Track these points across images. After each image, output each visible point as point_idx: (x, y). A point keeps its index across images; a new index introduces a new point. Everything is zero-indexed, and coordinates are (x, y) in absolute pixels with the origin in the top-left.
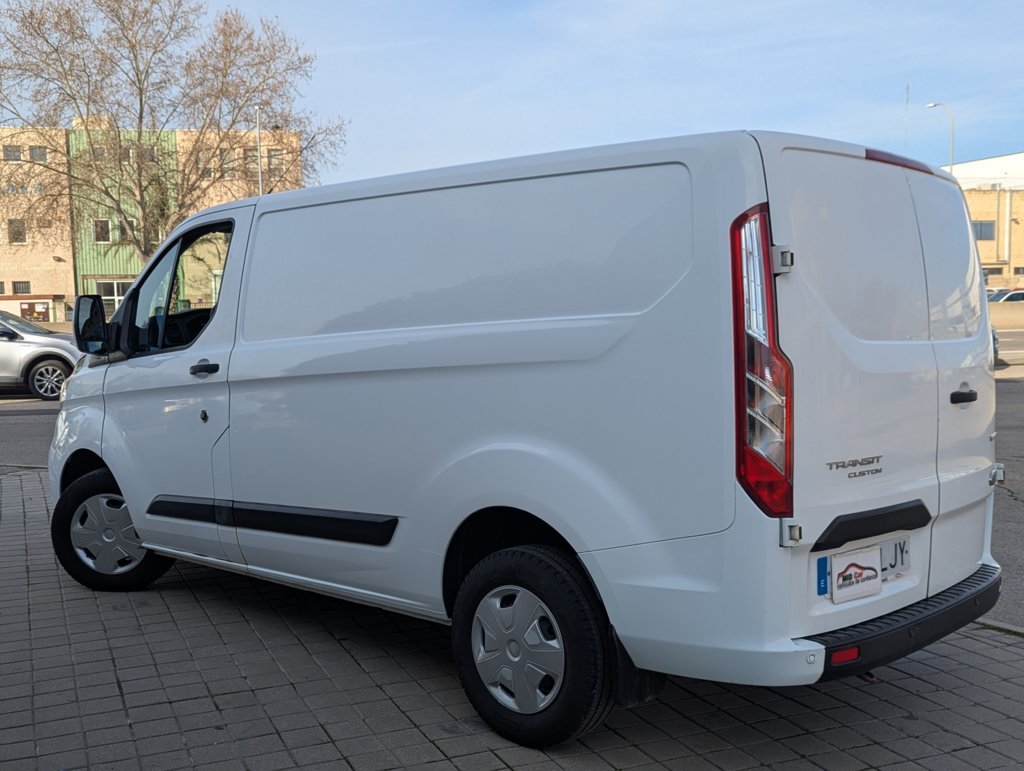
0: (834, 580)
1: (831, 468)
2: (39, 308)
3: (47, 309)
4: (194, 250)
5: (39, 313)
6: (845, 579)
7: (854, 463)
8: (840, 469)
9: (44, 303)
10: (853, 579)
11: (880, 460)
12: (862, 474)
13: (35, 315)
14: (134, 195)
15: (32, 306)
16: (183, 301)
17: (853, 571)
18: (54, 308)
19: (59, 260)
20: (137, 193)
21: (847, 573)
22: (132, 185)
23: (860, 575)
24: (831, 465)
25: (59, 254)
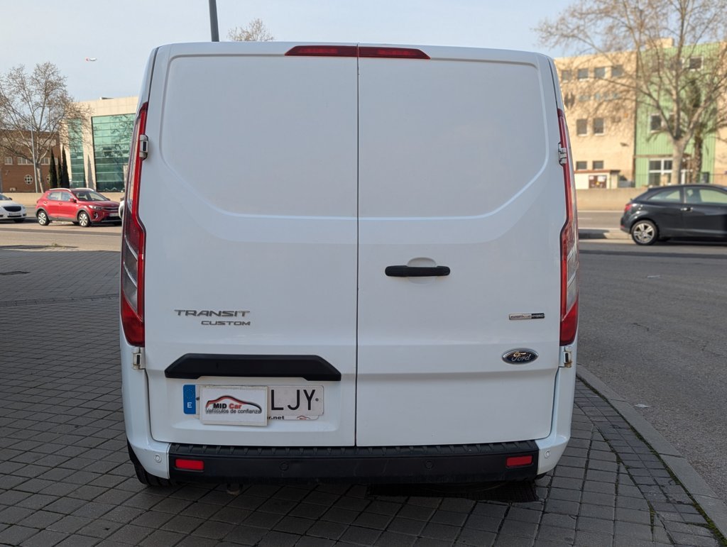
0: (201, 405)
1: (179, 314)
2: (601, 179)
3: (606, 180)
4: (719, 134)
5: (600, 183)
6: (216, 406)
7: (209, 314)
8: (191, 317)
9: (604, 176)
10: (228, 408)
11: (246, 314)
12: (222, 323)
13: (598, 184)
14: (671, 95)
15: (596, 178)
16: (704, 173)
17: (228, 402)
18: (610, 179)
19: (624, 145)
20: (674, 92)
21: (219, 403)
22: (671, 88)
23: (237, 407)
24: (180, 312)
25: (625, 141)
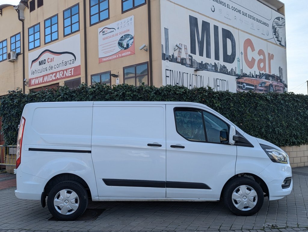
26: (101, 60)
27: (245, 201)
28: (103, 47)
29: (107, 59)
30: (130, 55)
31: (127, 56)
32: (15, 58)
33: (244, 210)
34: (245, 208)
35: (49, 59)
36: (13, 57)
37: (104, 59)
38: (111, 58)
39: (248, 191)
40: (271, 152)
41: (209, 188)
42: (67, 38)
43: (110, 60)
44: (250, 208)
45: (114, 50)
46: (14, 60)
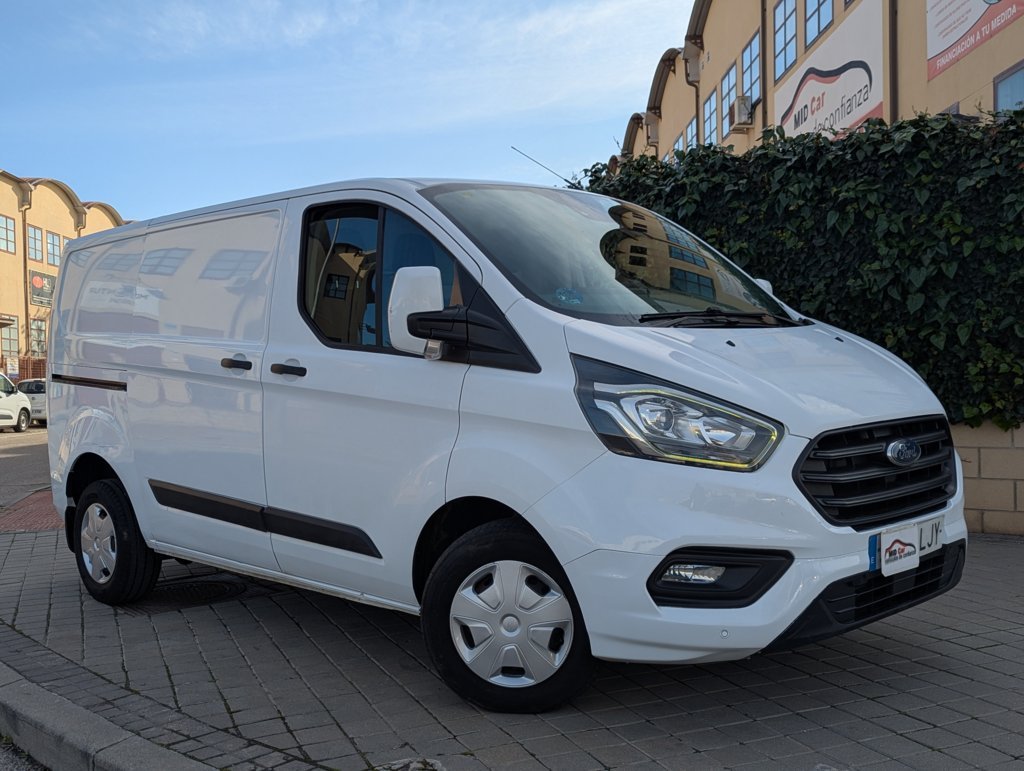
26: (933, 71)
27: (509, 638)
28: (940, 12)
29: (951, 56)
30: (1014, 20)
31: (1008, 23)
32: (744, 118)
33: (500, 681)
34: (507, 671)
35: (813, 99)
36: (739, 115)
37: (943, 61)
38: (959, 50)
39: (528, 594)
40: (615, 399)
41: (373, 552)
42: (855, 8)
43: (957, 60)
44: (531, 677)
45: (967, 12)
46: (744, 123)
